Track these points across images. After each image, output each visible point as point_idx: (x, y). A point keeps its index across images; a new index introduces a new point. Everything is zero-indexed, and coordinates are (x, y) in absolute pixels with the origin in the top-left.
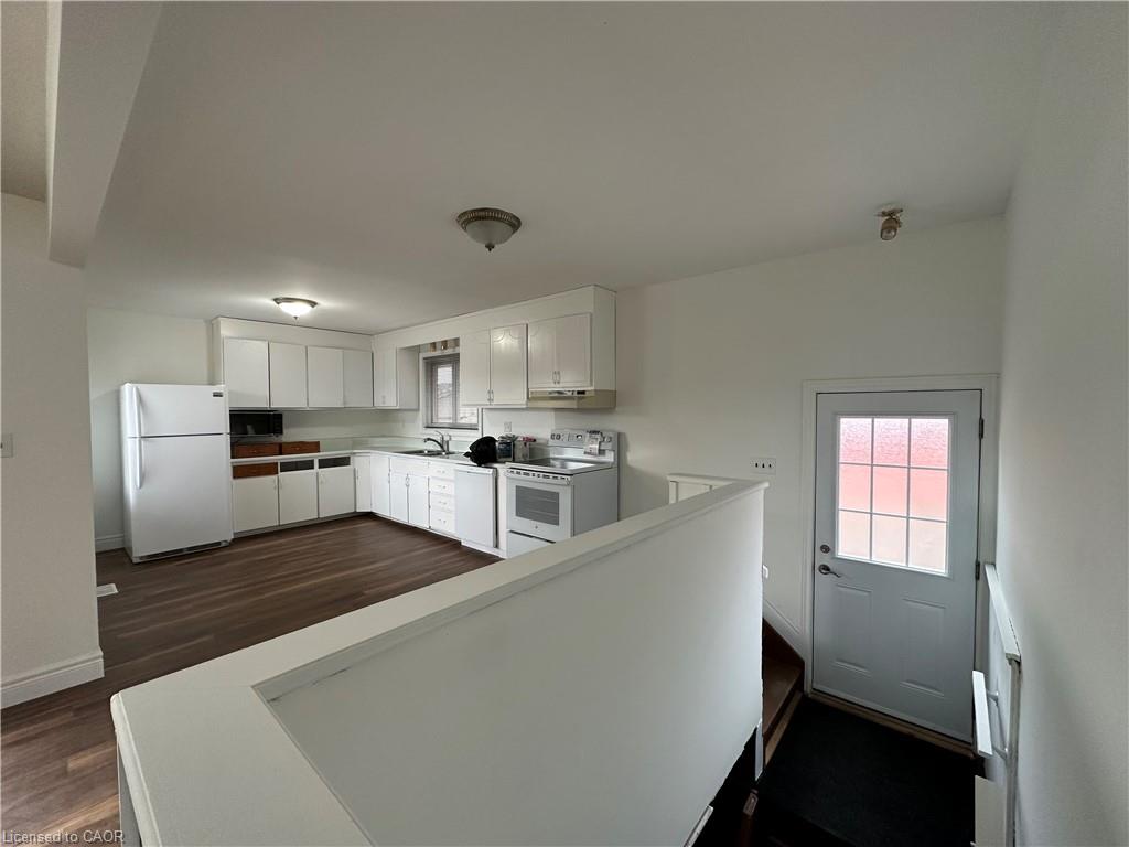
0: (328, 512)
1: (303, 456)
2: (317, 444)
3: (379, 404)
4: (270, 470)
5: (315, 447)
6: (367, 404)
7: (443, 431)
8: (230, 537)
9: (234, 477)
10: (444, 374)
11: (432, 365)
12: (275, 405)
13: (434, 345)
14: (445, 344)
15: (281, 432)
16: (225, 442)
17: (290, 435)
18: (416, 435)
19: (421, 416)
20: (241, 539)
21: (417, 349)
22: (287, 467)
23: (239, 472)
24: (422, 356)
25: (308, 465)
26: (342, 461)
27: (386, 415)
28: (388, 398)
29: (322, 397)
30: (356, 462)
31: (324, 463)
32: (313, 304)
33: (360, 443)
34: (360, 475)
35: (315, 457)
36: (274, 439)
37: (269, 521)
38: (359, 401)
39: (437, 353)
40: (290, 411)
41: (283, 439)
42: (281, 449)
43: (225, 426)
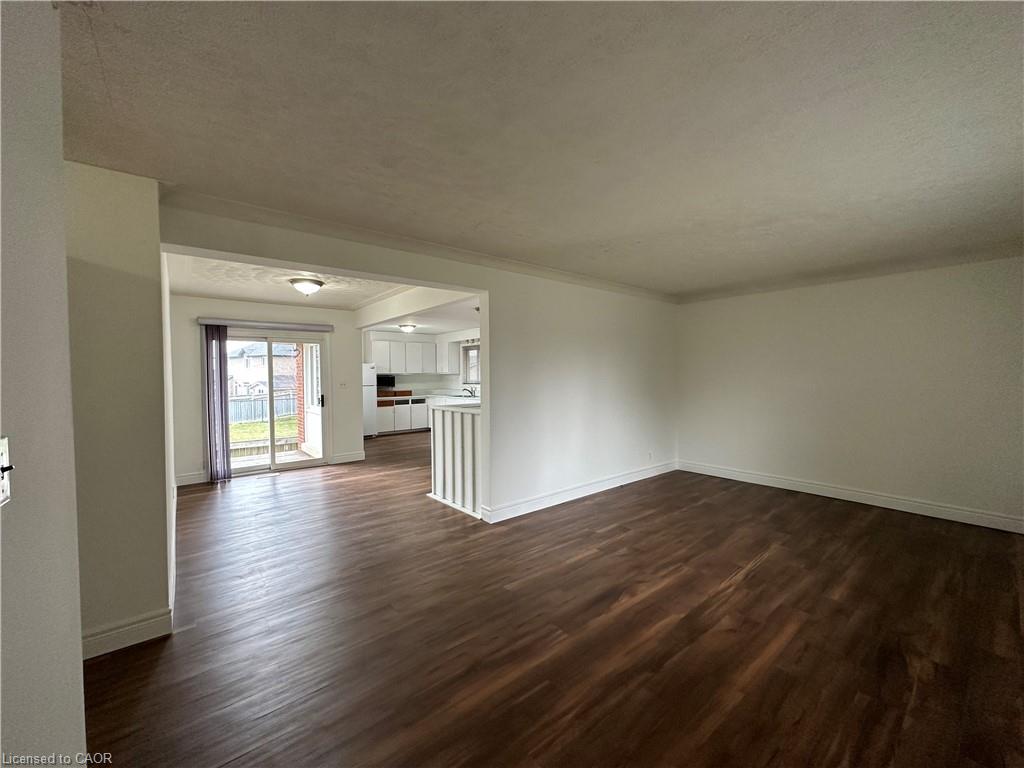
0: (415, 426)
1: (404, 397)
2: (411, 391)
3: (439, 371)
4: (390, 403)
5: (409, 393)
6: (433, 372)
7: (473, 385)
8: (376, 433)
9: (378, 406)
10: (473, 353)
11: (467, 350)
12: (393, 372)
13: (468, 341)
14: (473, 340)
15: (393, 385)
16: (375, 389)
17: (398, 387)
18: (458, 386)
19: (461, 378)
20: (381, 435)
21: (459, 342)
22: (399, 403)
23: (380, 404)
24: (462, 345)
25: (407, 402)
26: (422, 401)
27: (442, 377)
28: (444, 368)
29: (414, 369)
30: (429, 402)
31: (414, 402)
32: (415, 327)
33: (428, 392)
34: (430, 408)
35: (410, 398)
36: (390, 389)
37: (389, 429)
38: (430, 370)
39: (470, 344)
40: (398, 375)
41: (395, 389)
42: (396, 394)
43: (375, 382)
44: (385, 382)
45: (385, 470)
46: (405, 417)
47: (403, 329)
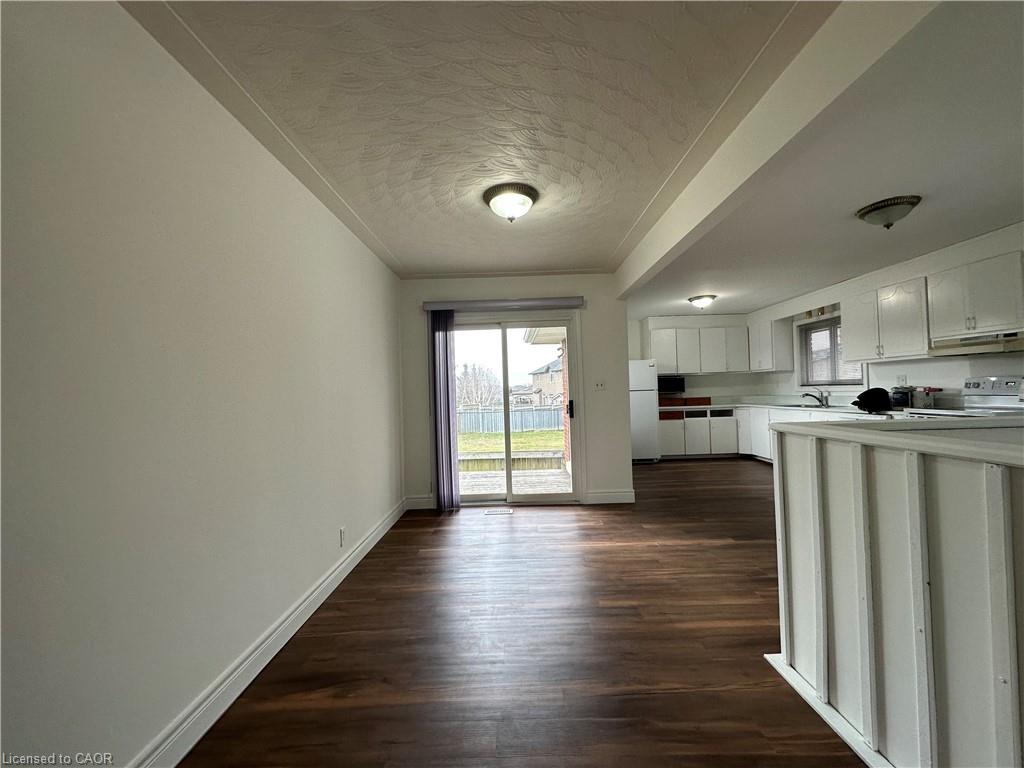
0: (717, 450)
1: (700, 407)
2: (709, 398)
3: (755, 367)
4: (678, 416)
5: (707, 401)
6: (744, 369)
7: (822, 388)
8: (659, 457)
9: (661, 418)
10: (820, 340)
11: (806, 331)
12: (680, 372)
13: (809, 313)
14: (822, 310)
15: (682, 390)
16: (654, 396)
17: (690, 392)
18: (792, 388)
19: (796, 377)
20: (665, 460)
21: (791, 319)
22: (691, 414)
23: (663, 416)
24: (795, 324)
25: (703, 414)
26: (728, 413)
27: (760, 377)
28: (764, 362)
29: (712, 364)
30: (739, 414)
31: (715, 414)
32: (713, 297)
33: (737, 400)
34: (741, 424)
35: (708, 408)
36: (679, 395)
37: (677, 450)
38: (738, 366)
39: (814, 319)
40: (690, 375)
41: (685, 395)
42: (686, 402)
43: (655, 386)
44: (671, 387)
46: (702, 435)
47: (697, 304)
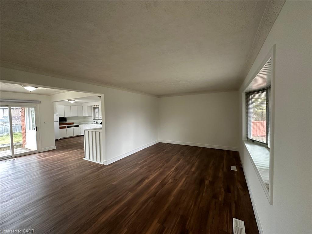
0: (75, 135)
1: (71, 125)
3: (84, 116)
4: (65, 127)
5: (73, 123)
6: (82, 116)
7: (97, 120)
8: (59, 139)
9: (60, 128)
10: (97, 110)
11: (94, 108)
12: (65, 116)
13: (95, 106)
14: (97, 106)
15: (66, 121)
16: (58, 122)
17: (68, 121)
18: (92, 121)
19: (93, 118)
20: (61, 139)
21: (92, 106)
22: (68, 127)
23: (61, 128)
24: (92, 107)
25: (72, 127)
26: (78, 126)
27: (85, 117)
28: (86, 115)
29: (74, 115)
30: (80, 126)
31: (75, 126)
32: (74, 101)
33: (80, 123)
34: (81, 128)
35: (73, 125)
37: (65, 136)
38: (80, 115)
39: (96, 107)
40: (68, 117)
41: (66, 122)
42: (67, 124)
43: (58, 120)
44: (62, 120)
45: (65, 152)
46: (71, 132)
47: (70, 101)
